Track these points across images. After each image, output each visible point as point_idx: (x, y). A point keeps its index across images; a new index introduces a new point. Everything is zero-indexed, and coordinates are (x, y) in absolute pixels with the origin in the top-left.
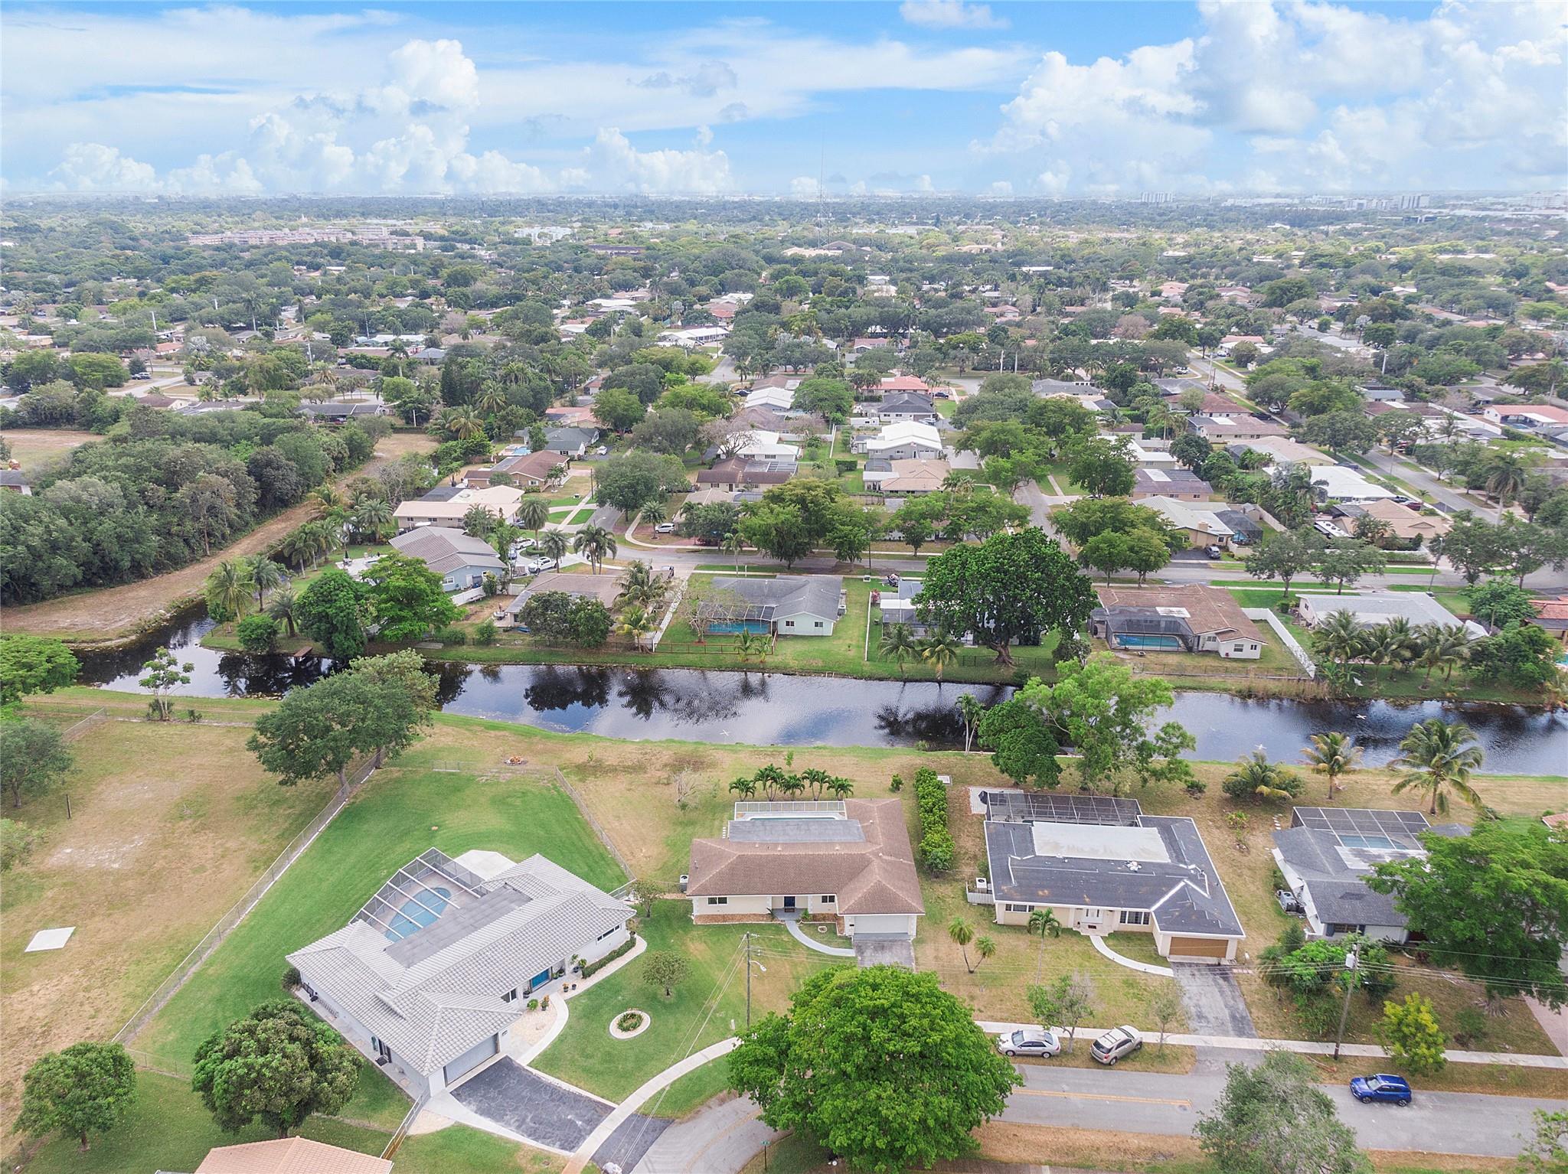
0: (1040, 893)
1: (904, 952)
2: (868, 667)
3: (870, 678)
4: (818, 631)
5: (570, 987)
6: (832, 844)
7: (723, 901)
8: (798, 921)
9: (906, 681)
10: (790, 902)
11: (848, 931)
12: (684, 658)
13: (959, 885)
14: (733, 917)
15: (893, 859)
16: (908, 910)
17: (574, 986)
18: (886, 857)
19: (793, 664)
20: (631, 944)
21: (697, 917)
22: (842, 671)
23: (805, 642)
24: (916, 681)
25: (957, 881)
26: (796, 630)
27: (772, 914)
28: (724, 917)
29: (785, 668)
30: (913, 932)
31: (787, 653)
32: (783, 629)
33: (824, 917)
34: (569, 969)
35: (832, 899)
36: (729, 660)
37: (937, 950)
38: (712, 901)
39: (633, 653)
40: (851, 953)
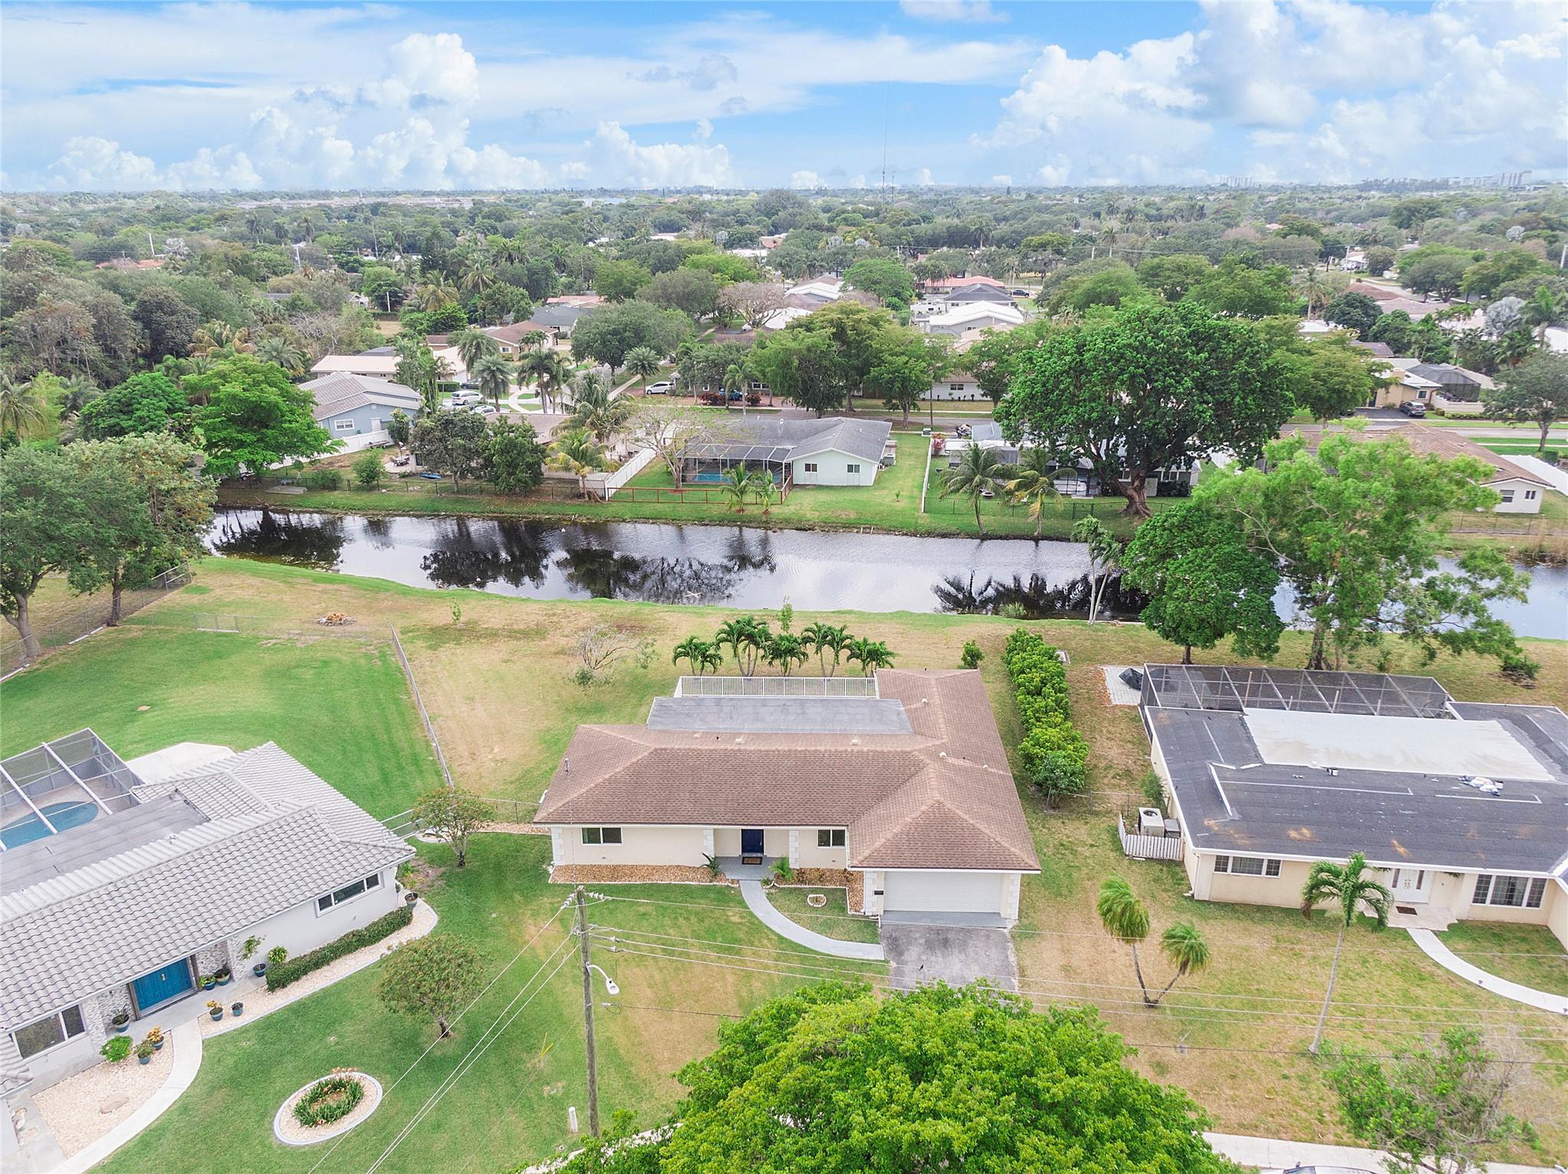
0: (1293, 834)
1: (994, 954)
2: (925, 520)
3: (930, 534)
4: (853, 479)
5: (227, 1009)
6: (846, 736)
7: (613, 836)
8: (766, 882)
9: (985, 537)
10: (752, 842)
11: (871, 906)
12: (648, 509)
13: (1103, 823)
14: (633, 870)
15: (968, 764)
16: (1000, 862)
17: (237, 1008)
18: (950, 760)
19: (811, 517)
20: (401, 919)
21: (560, 869)
22: (886, 525)
23: (832, 492)
24: (1001, 538)
25: (1096, 814)
26: (820, 477)
27: (715, 866)
28: (615, 870)
29: (799, 521)
30: (1011, 911)
31: (801, 505)
32: (800, 475)
33: (822, 876)
34: (242, 968)
35: (839, 838)
36: (715, 510)
37: (1065, 951)
38: (591, 836)
39: (578, 501)
40: (875, 952)
